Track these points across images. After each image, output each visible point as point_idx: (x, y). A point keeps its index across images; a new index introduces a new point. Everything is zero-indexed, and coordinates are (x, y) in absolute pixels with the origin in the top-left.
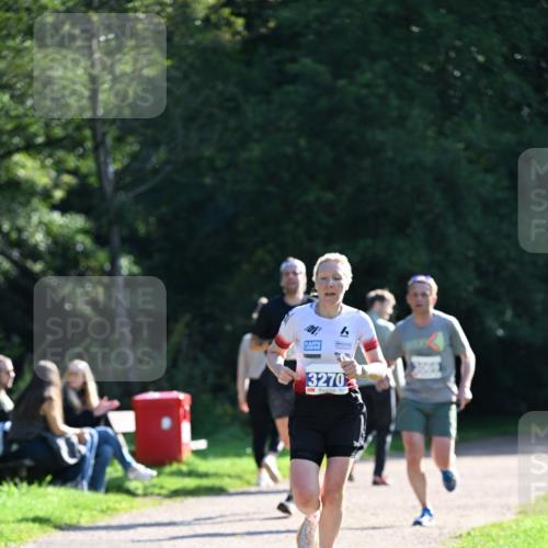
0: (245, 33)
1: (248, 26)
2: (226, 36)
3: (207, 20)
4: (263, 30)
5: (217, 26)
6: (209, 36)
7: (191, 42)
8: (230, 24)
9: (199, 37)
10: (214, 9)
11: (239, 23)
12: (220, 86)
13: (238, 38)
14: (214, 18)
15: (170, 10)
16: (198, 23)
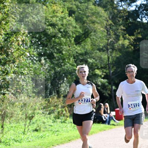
0: (134, 49)
1: (134, 48)
2: (130, 50)
3: (127, 47)
4: (136, 49)
5: (129, 48)
6: (127, 50)
7: (124, 51)
8: (131, 48)
9: (126, 50)
10: (128, 45)
11: (132, 47)
12: (129, 58)
13: (132, 50)
14: (128, 47)
15: (121, 45)
16: (126, 47)
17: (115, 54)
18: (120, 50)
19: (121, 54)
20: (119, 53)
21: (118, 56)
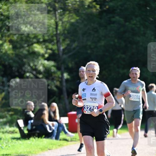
0: (100, 10)
1: (100, 8)
2: (94, 10)
3: (89, 6)
4: (105, 9)
5: (92, 8)
6: (89, 11)
7: (84, 12)
8: (95, 7)
9: (87, 11)
10: (91, 3)
11: (98, 7)
12: (92, 25)
13: (98, 11)
14: (91, 5)
15: (78, 3)
16: (86, 7)
17: (69, 17)
18: (76, 11)
19: (78, 18)
20: (74, 16)
21: (73, 21)
